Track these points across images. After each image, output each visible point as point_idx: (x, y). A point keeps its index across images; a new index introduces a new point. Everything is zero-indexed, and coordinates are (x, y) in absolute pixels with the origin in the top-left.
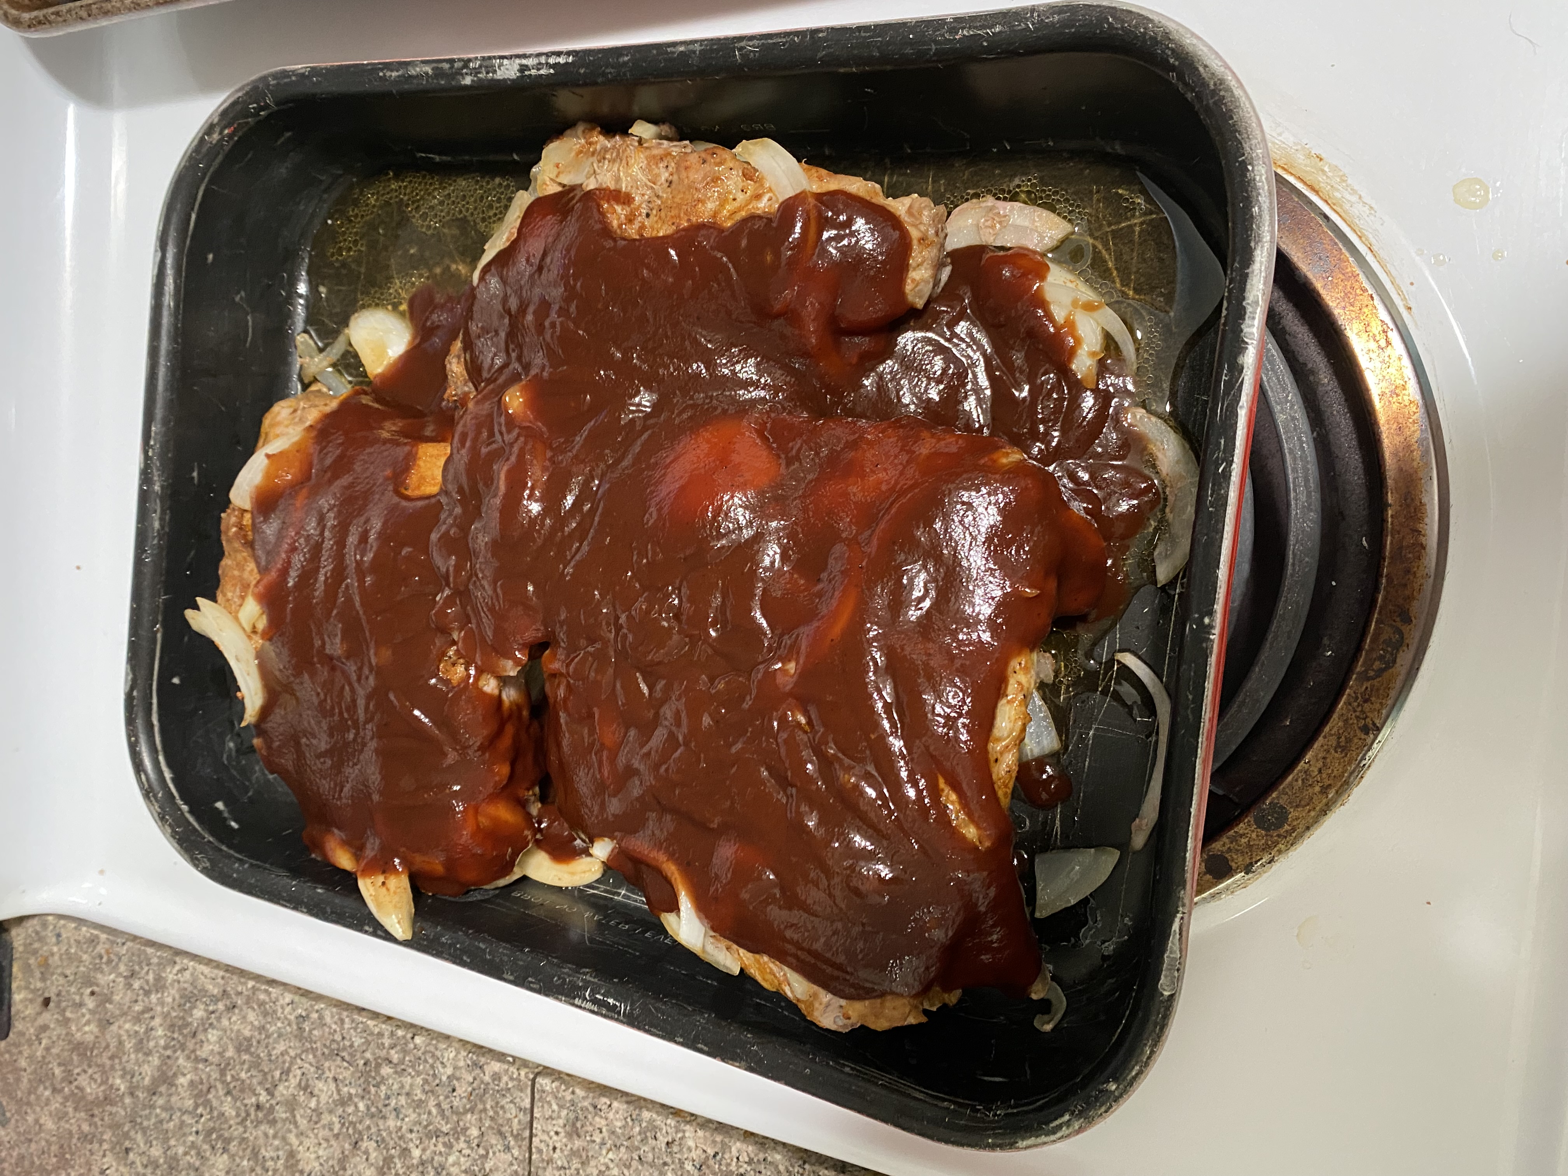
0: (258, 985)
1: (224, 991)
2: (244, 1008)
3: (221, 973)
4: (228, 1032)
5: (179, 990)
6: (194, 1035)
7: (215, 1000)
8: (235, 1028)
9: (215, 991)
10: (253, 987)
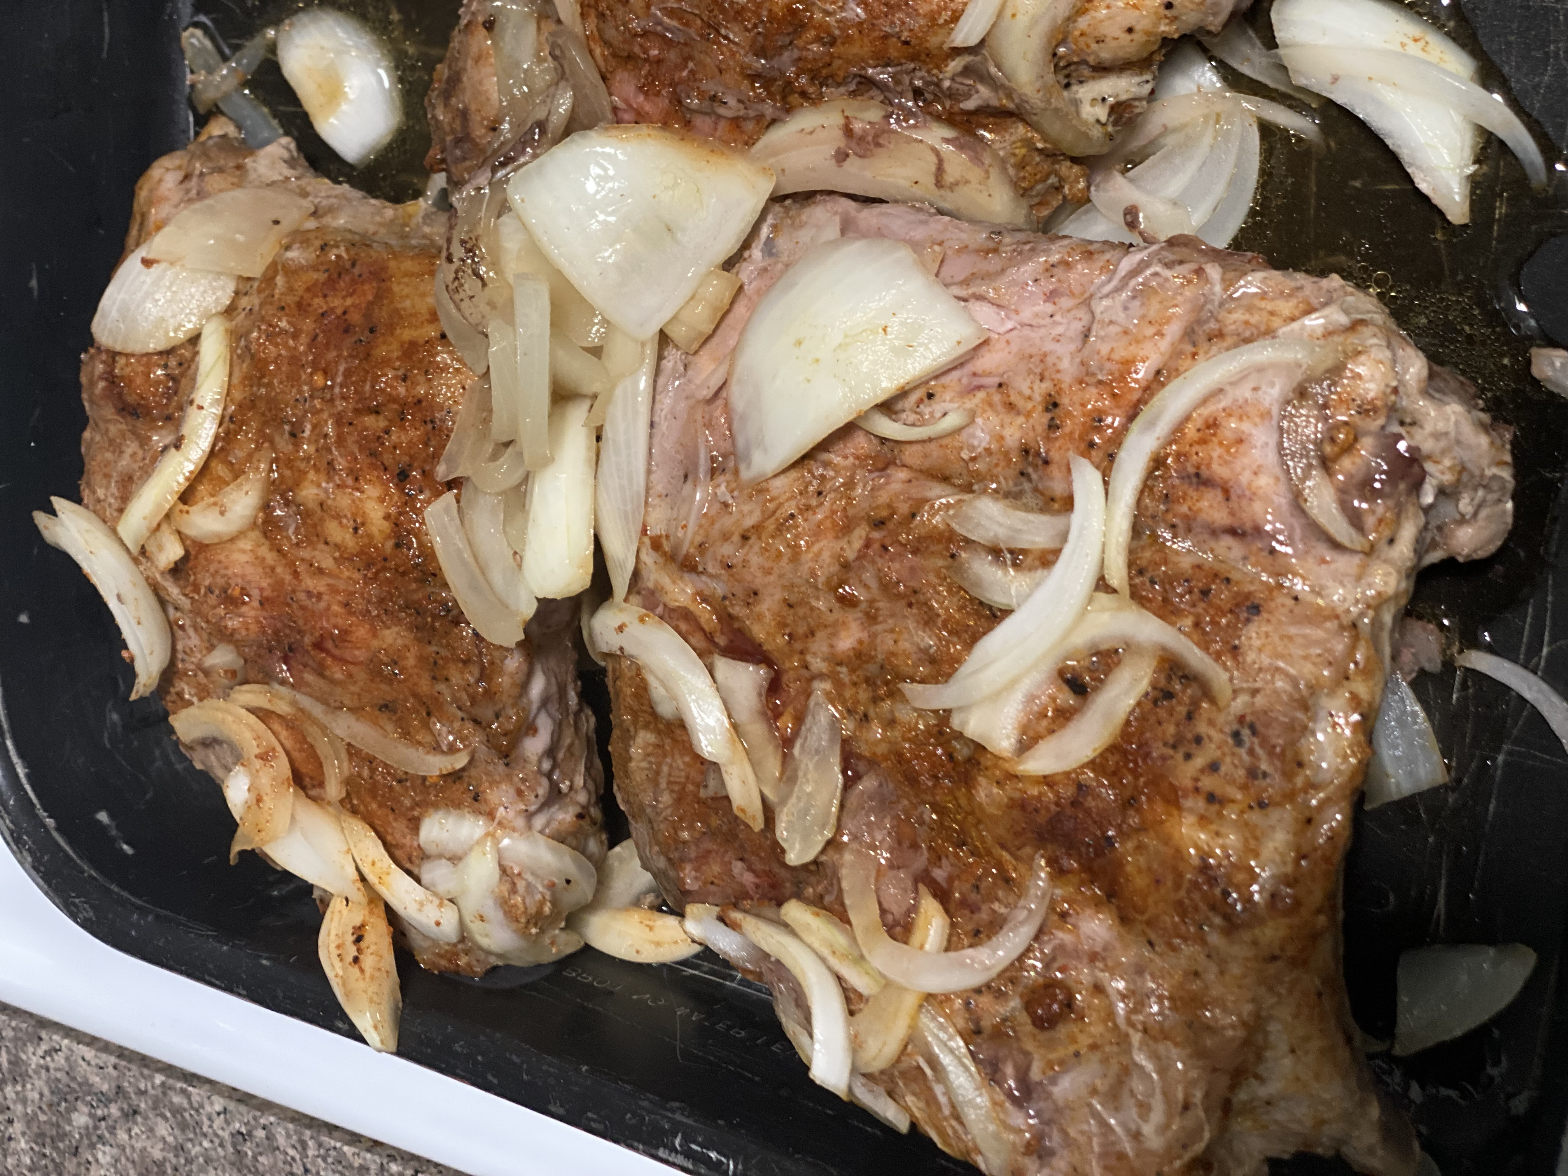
0: (171, 1081)
1: (119, 1087)
2: (151, 1115)
3: (113, 1060)
4: (128, 1150)
5: (47, 1082)
6: (76, 1152)
7: (105, 1100)
8: (139, 1145)
9: (105, 1088)
10: (163, 1084)
